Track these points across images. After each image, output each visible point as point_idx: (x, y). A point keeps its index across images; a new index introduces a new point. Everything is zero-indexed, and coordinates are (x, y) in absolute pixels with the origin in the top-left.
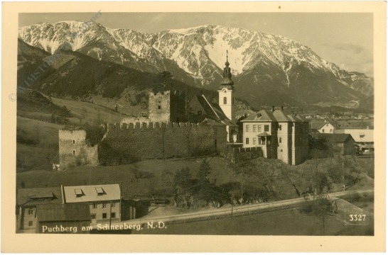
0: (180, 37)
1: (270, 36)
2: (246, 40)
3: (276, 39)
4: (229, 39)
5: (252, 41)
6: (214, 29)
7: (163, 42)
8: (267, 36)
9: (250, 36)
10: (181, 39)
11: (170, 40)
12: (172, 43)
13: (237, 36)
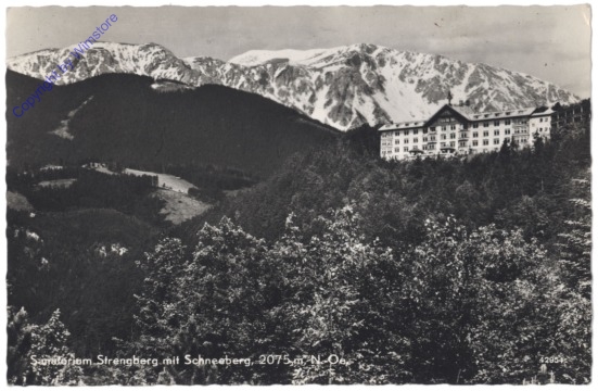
0: (315, 75)
1: (504, 75)
2: (455, 83)
3: (520, 82)
4: (416, 79)
5: (470, 85)
6: (374, 55)
7: (283, 87)
8: (498, 74)
9: (461, 74)
10: (319, 78)
11: (297, 82)
12: (303, 88)
13: (433, 73)
